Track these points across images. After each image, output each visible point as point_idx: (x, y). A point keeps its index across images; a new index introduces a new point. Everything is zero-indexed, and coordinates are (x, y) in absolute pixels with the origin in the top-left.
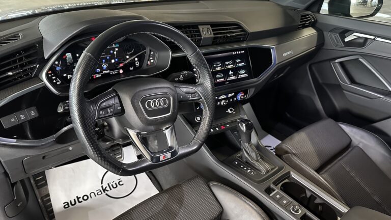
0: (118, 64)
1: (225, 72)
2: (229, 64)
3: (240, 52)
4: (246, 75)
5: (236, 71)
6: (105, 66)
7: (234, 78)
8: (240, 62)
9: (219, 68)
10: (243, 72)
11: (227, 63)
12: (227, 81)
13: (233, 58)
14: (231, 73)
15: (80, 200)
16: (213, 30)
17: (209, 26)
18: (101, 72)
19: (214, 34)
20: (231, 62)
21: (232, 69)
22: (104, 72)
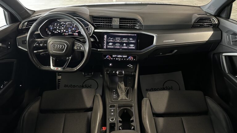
1: (122, 44)
2: (125, 40)
3: (133, 35)
4: (134, 48)
5: (128, 44)
6: (70, 30)
7: (126, 47)
8: (132, 40)
9: (118, 41)
10: (132, 45)
11: (124, 39)
12: (121, 48)
13: (128, 37)
14: (124, 45)
15: (72, 86)
16: (120, 21)
17: (119, 19)
19: (120, 23)
20: (126, 39)
21: (126, 43)
22: (69, 33)
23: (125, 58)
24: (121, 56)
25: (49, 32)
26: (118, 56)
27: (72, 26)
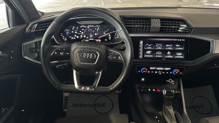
0: (99, 36)
1: (165, 52)
2: (169, 47)
3: (180, 40)
4: (182, 57)
5: (173, 52)
6: (91, 36)
7: (171, 57)
8: (179, 47)
9: (160, 48)
10: (180, 54)
11: (167, 46)
12: (164, 58)
13: (174, 43)
14: (169, 53)
15: (82, 105)
16: (161, 23)
17: (160, 20)
18: (89, 39)
19: (161, 25)
20: (171, 46)
21: (170, 51)
22: (90, 39)
23: (167, 71)
24: (162, 69)
25: (64, 38)
26: (158, 69)
27: (95, 30)
